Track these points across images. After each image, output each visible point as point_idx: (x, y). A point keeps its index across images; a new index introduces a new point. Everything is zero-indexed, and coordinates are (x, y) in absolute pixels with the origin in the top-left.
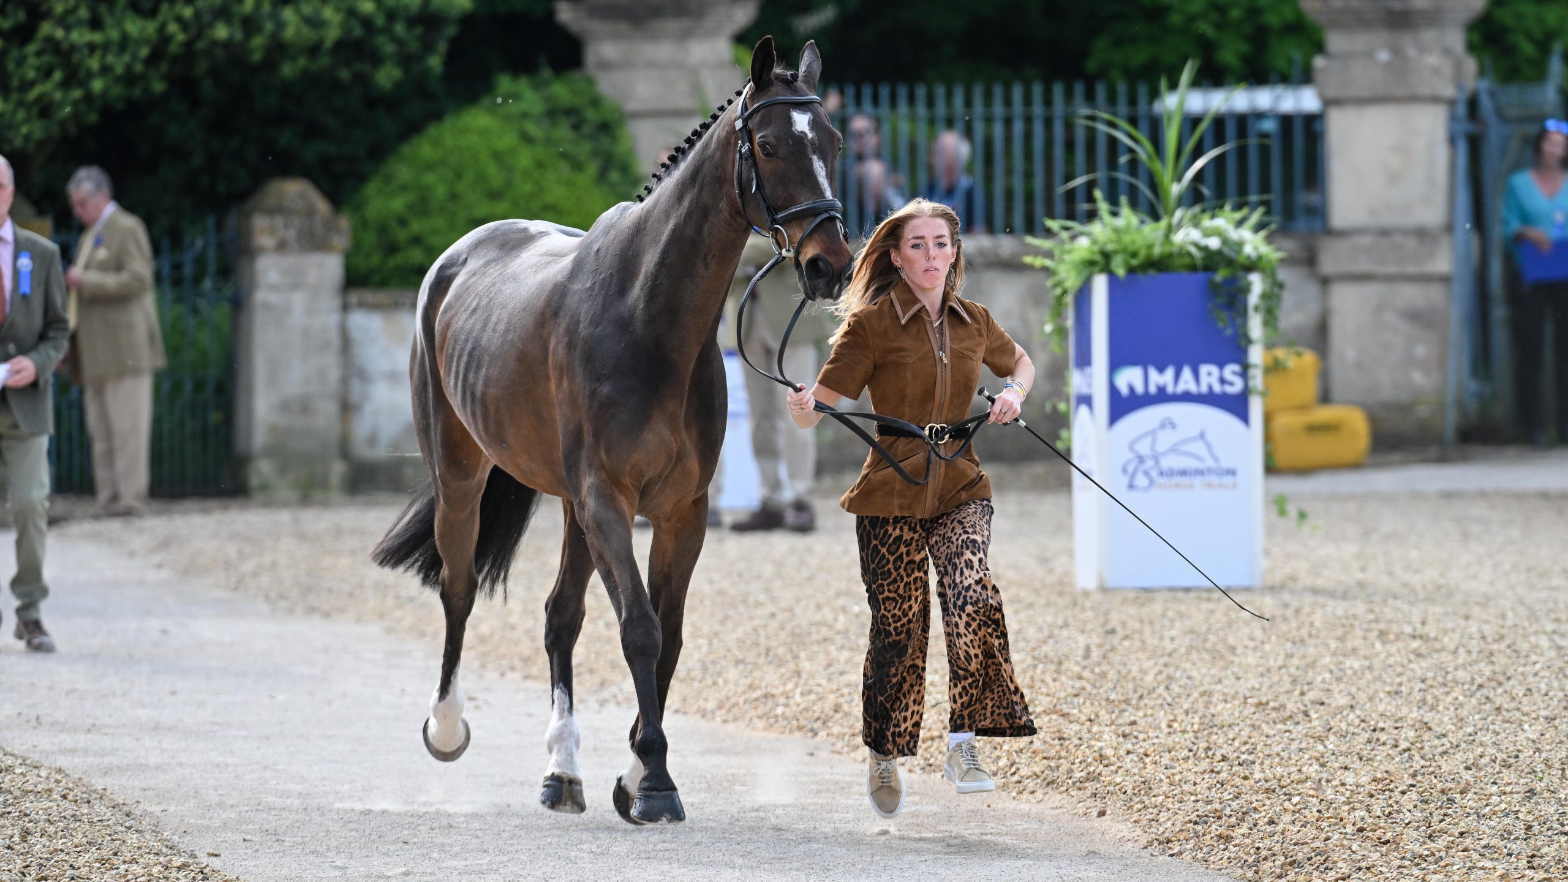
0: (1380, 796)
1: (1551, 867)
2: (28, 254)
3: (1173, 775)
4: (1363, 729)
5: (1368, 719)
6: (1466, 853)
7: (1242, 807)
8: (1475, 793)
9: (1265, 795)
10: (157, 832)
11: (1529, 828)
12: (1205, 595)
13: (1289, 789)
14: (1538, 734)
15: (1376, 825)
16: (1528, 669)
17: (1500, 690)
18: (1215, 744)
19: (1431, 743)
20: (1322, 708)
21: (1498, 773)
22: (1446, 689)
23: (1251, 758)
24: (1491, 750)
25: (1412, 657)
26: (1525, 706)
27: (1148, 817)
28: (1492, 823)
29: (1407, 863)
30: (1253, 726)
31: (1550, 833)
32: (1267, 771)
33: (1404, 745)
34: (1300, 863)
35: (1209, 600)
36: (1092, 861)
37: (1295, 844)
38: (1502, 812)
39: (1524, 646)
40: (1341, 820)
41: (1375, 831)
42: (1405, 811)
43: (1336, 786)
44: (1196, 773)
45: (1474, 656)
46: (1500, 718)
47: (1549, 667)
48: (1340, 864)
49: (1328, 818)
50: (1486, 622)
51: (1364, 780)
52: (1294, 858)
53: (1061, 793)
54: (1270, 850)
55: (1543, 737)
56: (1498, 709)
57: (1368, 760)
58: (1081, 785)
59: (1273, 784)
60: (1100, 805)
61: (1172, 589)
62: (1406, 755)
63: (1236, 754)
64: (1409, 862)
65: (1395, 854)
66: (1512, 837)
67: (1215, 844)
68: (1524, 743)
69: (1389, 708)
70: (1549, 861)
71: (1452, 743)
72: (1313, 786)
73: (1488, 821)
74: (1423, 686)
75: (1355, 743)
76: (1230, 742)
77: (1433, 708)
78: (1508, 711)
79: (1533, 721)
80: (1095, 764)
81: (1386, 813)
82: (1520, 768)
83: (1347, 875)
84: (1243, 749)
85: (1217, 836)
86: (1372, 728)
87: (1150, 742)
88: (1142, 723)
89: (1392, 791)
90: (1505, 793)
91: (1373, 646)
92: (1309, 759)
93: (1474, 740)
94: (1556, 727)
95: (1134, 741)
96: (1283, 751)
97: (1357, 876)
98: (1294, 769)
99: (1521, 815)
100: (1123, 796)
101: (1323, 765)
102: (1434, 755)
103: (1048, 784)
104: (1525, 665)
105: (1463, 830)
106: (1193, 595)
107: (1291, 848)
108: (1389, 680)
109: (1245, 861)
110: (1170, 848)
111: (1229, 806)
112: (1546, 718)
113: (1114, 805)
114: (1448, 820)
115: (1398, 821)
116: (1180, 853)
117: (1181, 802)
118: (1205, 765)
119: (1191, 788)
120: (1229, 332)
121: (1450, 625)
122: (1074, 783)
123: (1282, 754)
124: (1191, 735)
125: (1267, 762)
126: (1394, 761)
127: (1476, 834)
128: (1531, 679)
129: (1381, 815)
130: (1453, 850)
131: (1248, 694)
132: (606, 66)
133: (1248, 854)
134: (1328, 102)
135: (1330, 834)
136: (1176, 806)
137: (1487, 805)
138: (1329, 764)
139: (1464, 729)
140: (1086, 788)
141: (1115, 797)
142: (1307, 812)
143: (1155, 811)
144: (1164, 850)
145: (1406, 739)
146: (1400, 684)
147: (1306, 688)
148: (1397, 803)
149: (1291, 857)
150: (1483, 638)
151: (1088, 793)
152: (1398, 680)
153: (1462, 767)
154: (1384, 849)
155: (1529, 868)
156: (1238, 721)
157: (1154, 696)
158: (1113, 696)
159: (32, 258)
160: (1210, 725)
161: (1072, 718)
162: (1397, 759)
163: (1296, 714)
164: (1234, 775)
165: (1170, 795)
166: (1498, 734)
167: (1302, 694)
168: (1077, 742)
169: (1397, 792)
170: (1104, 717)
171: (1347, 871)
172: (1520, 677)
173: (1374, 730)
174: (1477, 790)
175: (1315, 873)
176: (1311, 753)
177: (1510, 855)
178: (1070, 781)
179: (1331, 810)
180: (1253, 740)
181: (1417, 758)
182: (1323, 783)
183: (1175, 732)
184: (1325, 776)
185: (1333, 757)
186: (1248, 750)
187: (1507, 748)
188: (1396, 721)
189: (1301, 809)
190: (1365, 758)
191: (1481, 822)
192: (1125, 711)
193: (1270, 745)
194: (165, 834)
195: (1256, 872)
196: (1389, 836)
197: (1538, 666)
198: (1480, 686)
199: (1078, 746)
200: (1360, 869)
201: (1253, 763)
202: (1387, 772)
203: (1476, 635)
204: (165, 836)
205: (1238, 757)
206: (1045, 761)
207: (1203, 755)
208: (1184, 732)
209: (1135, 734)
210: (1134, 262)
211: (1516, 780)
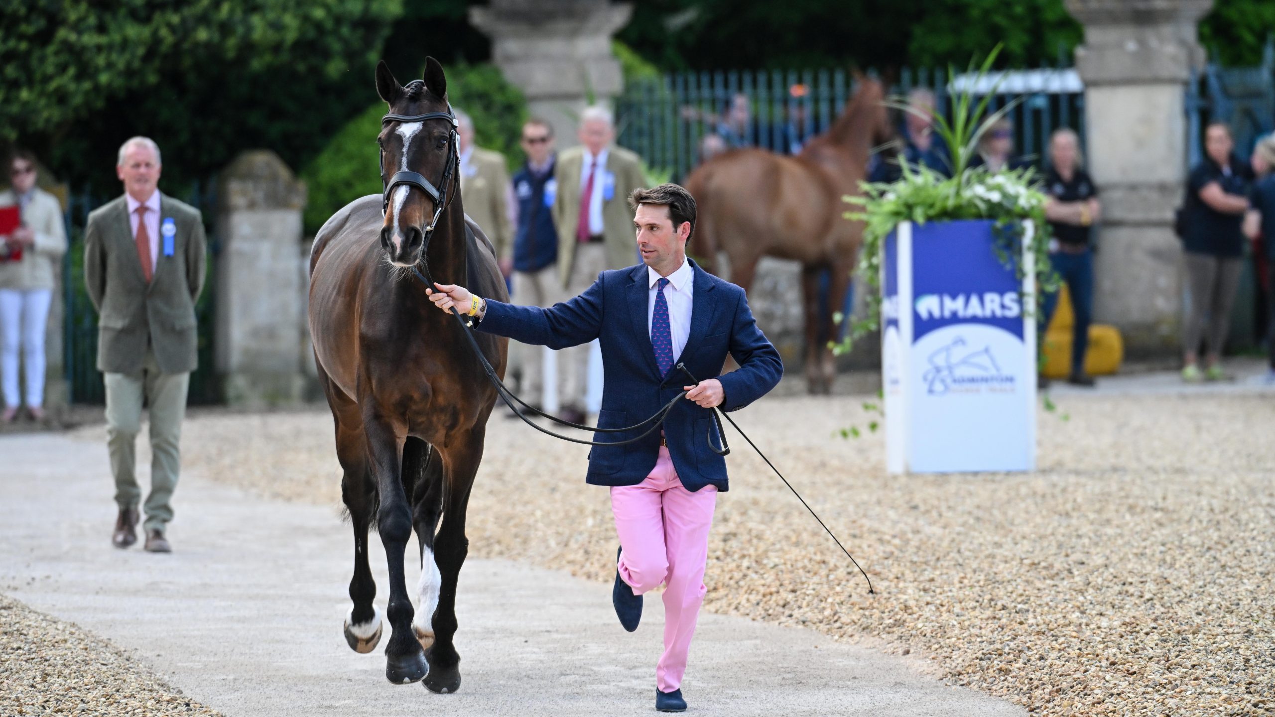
0: (1128, 637)
1: (1265, 692)
2: (172, 219)
3: (964, 621)
4: (1115, 583)
5: (1119, 575)
6: (1196, 682)
7: (1018, 646)
8: (1205, 634)
9: (1036, 637)
10: (151, 673)
11: (1247, 661)
12: (990, 477)
13: (1056, 632)
14: (1255, 586)
15: (1125, 660)
16: (1247, 534)
17: (1225, 552)
18: (997, 596)
19: (1170, 594)
20: (1082, 566)
21: (1223, 617)
22: (1183, 551)
23: (1026, 607)
24: (1217, 600)
25: (1154, 525)
26: (1245, 564)
27: (944, 654)
28: (1218, 658)
29: (1150, 690)
30: (1027, 581)
31: (1263, 665)
32: (1039, 618)
33: (1148, 596)
34: (1064, 691)
35: (993, 481)
36: (898, 690)
37: (1061, 676)
38: (1226, 648)
39: (1244, 517)
40: (1097, 656)
41: (1124, 664)
42: (1148, 648)
43: (1094, 629)
44: (981, 619)
45: (1205, 524)
46: (1225, 573)
47: (1264, 533)
48: (1096, 691)
49: (1088, 654)
50: (1214, 497)
51: (1116, 624)
52: (1060, 687)
53: (874, 636)
54: (1040, 680)
55: (1259, 589)
56: (1223, 567)
57: (1119, 608)
58: (891, 630)
59: (1043, 628)
60: (905, 646)
61: (964, 474)
62: (1149, 603)
63: (1013, 604)
64: (1152, 689)
65: (1140, 682)
66: (1234, 668)
67: (997, 676)
68: (1244, 593)
69: (1136, 566)
70: (1263, 688)
71: (1186, 594)
72: (1075, 629)
73: (1214, 655)
74: (1162, 548)
75: (1109, 594)
76: (1009, 594)
77: (1172, 566)
78: (1231, 568)
79: (1251, 576)
80: (901, 613)
81: (1133, 650)
82: (1240, 614)
83: (1102, 699)
84: (1019, 600)
85: (998, 669)
86: (1122, 582)
87: (945, 595)
88: (939, 581)
89: (1138, 632)
90: (1228, 634)
91: (1123, 517)
92: (1072, 608)
93: (1203, 592)
94: (1269, 581)
95: (932, 594)
96: (1051, 601)
97: (1110, 700)
98: (1059, 615)
99: (1240, 651)
100: (923, 639)
101: (1083, 613)
102: (1172, 604)
103: (864, 629)
104: (1244, 531)
105: (1195, 663)
106: (980, 478)
107: (1058, 678)
108: (1136, 544)
109: (1021, 689)
110: (961, 679)
111: (1008, 645)
112: (1261, 573)
113: (916, 645)
114: (1182, 655)
115: (1143, 656)
116: (969, 683)
117: (969, 643)
118: (989, 613)
119: (977, 631)
120: (1008, 267)
121: (1186, 499)
122: (884, 628)
123: (1051, 603)
124: (978, 589)
125: (1038, 610)
126: (1140, 609)
127: (1205, 666)
128: (1249, 542)
129: (1129, 651)
130: (1187, 679)
131: (1023, 556)
132: (510, 59)
133: (1023, 683)
134: (1088, 84)
135: (1088, 667)
136: (966, 646)
137: (1214, 643)
138: (1088, 611)
139: (1196, 583)
140: (893, 632)
141: (917, 639)
142: (1070, 650)
143: (949, 650)
144: (956, 681)
145: (1150, 591)
146: (1145, 548)
147: (1069, 551)
148: (1142, 642)
149: (1058, 685)
150: (1212, 510)
151: (896, 636)
152: (1144, 544)
153: (1194, 613)
154: (1131, 679)
155: (1247, 693)
156: (1015, 578)
157: (948, 558)
158: (915, 559)
159: (176, 224)
160: (994, 581)
161: (882, 576)
162: (1143, 607)
163: (1061, 571)
164: (1012, 620)
165: (961, 637)
166: (1222, 586)
167: (1067, 556)
168: (886, 595)
169: (1142, 633)
170: (909, 575)
171: (1101, 697)
172: (1241, 541)
173: (1124, 584)
174: (1206, 632)
175: (1077, 699)
176: (1073, 602)
177: (1232, 682)
178: (881, 627)
179: (1089, 648)
180: (1027, 593)
181: (1158, 606)
182: (1083, 626)
183: (965, 587)
184: (1084, 621)
185: (1091, 606)
186: (1023, 600)
187: (1230, 598)
188: (1142, 577)
189: (1065, 648)
190: (1116, 607)
191: (1209, 657)
192: (925, 570)
193: (1041, 597)
194: (158, 674)
195: (1030, 698)
196: (1135, 668)
197: (1255, 533)
198: (1209, 549)
199: (888, 599)
200: (1112, 695)
201: (1028, 611)
202: (1134, 617)
203: (1207, 508)
204: (157, 676)
205: (1015, 607)
206: (861, 611)
207: (988, 605)
208: (972, 587)
209: (933, 588)
210: (932, 212)
211: (1237, 623)
